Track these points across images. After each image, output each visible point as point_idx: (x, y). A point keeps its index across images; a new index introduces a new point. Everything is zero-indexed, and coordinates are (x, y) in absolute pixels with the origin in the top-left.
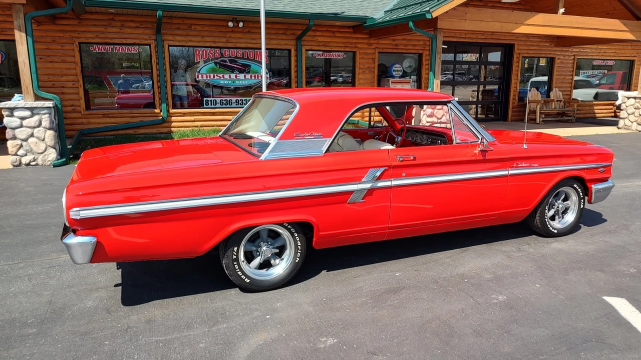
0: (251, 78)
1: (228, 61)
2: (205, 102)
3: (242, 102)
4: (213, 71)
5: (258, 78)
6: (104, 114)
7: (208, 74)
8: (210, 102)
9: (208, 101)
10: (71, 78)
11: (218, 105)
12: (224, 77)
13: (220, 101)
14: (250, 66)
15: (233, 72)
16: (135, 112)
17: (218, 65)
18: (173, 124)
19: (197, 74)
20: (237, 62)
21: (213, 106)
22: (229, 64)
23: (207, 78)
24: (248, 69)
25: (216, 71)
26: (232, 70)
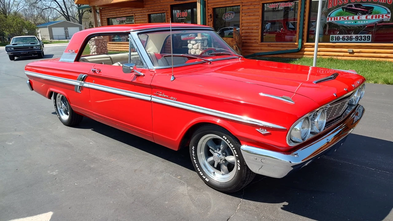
0: (372, 17)
1: (353, 6)
2: (331, 38)
3: (361, 38)
4: (340, 14)
5: (379, 17)
6: (268, 45)
7: (336, 17)
8: (334, 38)
9: (333, 37)
10: (256, 24)
11: (341, 40)
12: (348, 18)
13: (343, 37)
14: (373, 8)
15: (356, 14)
16: (284, 44)
17: (345, 10)
18: (305, 53)
19: (328, 18)
20: (361, 6)
21: (337, 41)
22: (354, 8)
23: (334, 20)
24: (370, 11)
25: (343, 15)
26: (356, 12)
